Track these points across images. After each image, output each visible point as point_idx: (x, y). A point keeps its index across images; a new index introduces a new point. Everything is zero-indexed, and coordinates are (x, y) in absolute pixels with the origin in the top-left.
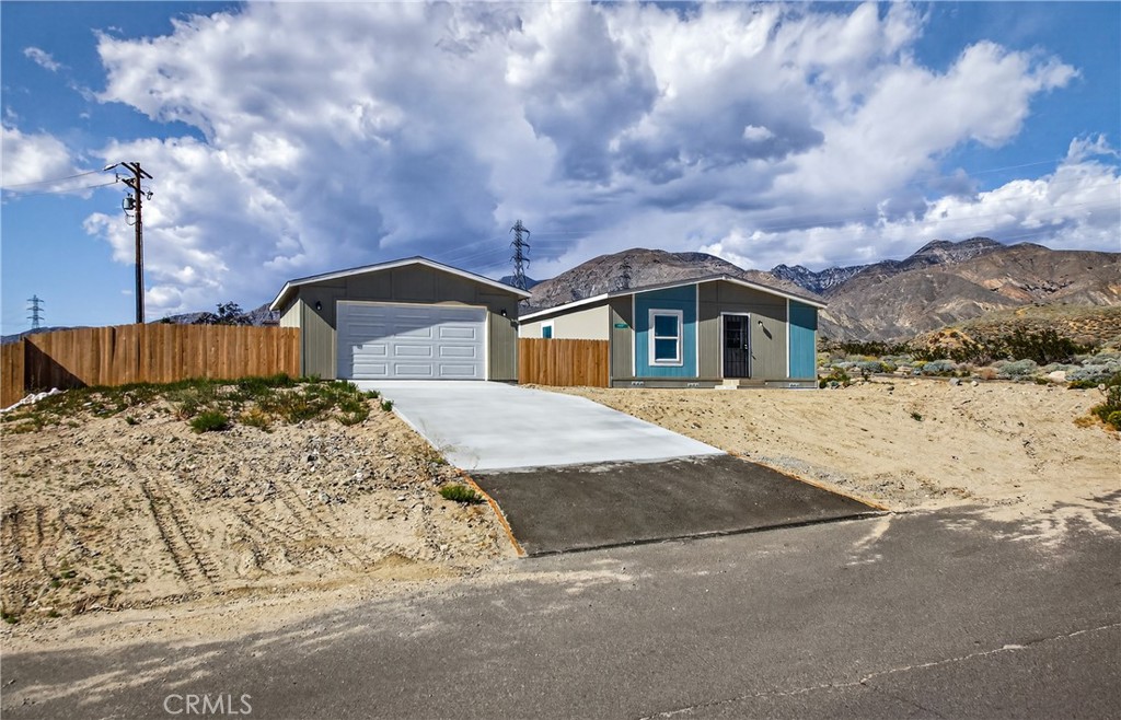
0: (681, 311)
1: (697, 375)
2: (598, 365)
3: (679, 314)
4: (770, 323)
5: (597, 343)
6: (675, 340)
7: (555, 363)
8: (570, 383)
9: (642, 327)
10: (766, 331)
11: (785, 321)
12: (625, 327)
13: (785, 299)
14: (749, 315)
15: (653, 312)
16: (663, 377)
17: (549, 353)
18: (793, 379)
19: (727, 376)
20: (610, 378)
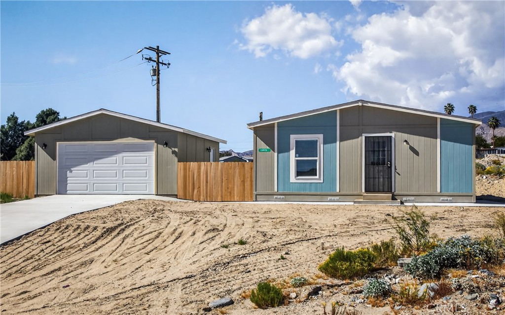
0: (321, 135)
1: (338, 191)
3: (320, 137)
4: (417, 141)
6: (316, 160)
7: (207, 182)
8: (219, 198)
9: (284, 148)
10: (412, 149)
11: (436, 138)
12: (269, 151)
13: (436, 118)
14: (393, 135)
15: (294, 138)
16: (302, 192)
17: (202, 174)
18: (444, 193)
19: (368, 191)
20: (254, 193)
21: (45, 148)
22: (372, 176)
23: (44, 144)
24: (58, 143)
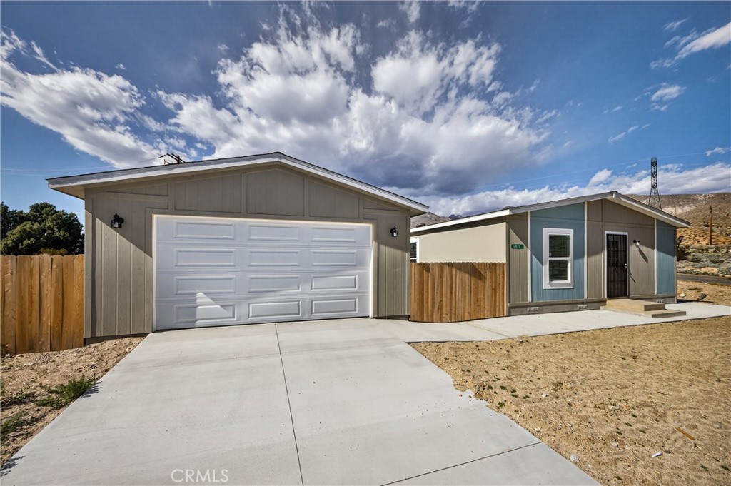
0: (572, 230)
1: (585, 297)
2: (495, 290)
3: (571, 232)
5: (493, 266)
6: (567, 261)
12: (521, 246)
14: (627, 234)
15: (547, 231)
16: (555, 301)
19: (610, 296)
20: (507, 305)
21: (120, 226)
22: (612, 279)
23: (116, 216)
24: (155, 217)
